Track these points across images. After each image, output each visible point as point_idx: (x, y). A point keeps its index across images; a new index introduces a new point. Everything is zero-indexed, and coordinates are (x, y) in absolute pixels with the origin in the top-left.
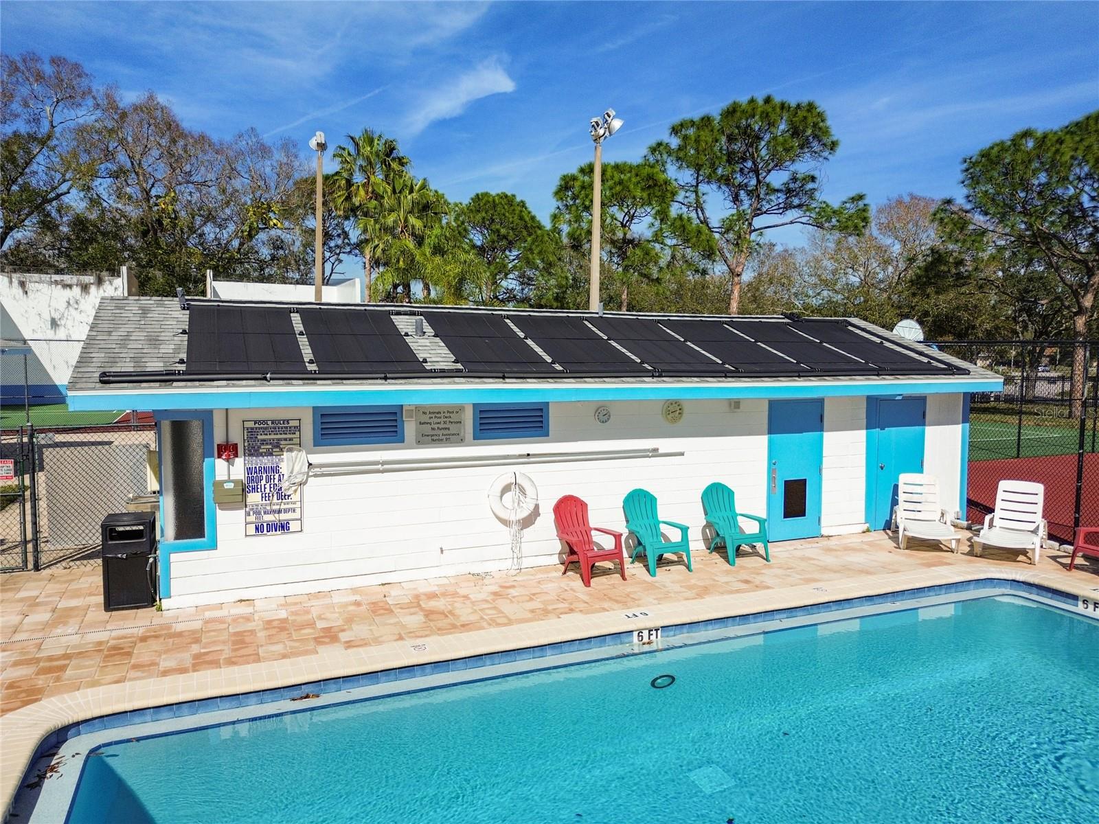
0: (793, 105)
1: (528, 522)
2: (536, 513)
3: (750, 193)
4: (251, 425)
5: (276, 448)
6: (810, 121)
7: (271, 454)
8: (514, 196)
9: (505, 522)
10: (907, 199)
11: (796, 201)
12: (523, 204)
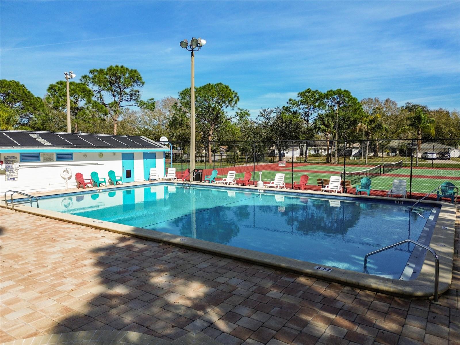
0: (130, 69)
1: (70, 178)
2: (71, 177)
3: (118, 93)
4: (6, 157)
5: (12, 162)
6: (136, 75)
7: (11, 163)
8: (18, 82)
9: (64, 179)
10: (170, 98)
11: (134, 98)
12: (23, 86)
